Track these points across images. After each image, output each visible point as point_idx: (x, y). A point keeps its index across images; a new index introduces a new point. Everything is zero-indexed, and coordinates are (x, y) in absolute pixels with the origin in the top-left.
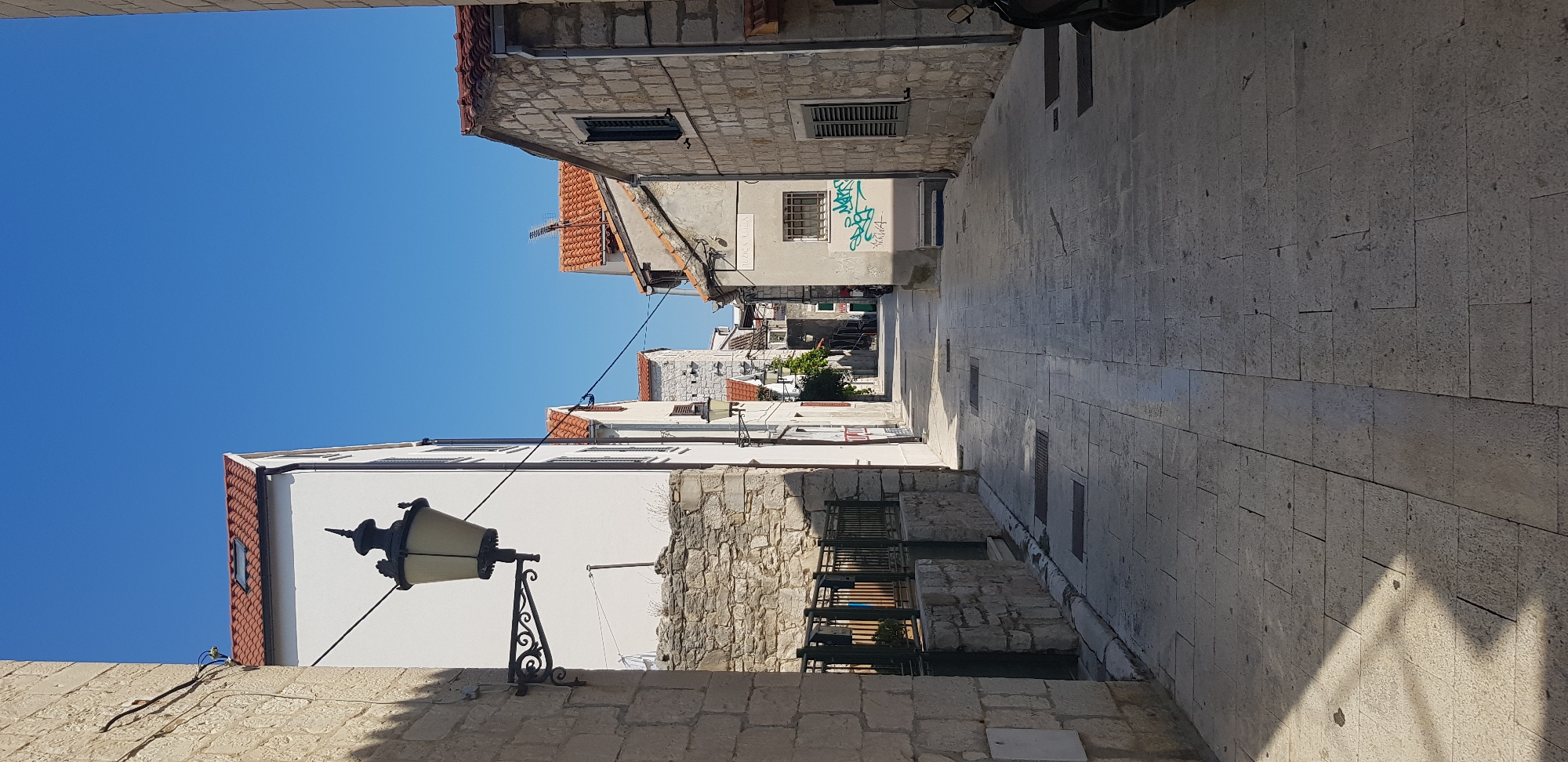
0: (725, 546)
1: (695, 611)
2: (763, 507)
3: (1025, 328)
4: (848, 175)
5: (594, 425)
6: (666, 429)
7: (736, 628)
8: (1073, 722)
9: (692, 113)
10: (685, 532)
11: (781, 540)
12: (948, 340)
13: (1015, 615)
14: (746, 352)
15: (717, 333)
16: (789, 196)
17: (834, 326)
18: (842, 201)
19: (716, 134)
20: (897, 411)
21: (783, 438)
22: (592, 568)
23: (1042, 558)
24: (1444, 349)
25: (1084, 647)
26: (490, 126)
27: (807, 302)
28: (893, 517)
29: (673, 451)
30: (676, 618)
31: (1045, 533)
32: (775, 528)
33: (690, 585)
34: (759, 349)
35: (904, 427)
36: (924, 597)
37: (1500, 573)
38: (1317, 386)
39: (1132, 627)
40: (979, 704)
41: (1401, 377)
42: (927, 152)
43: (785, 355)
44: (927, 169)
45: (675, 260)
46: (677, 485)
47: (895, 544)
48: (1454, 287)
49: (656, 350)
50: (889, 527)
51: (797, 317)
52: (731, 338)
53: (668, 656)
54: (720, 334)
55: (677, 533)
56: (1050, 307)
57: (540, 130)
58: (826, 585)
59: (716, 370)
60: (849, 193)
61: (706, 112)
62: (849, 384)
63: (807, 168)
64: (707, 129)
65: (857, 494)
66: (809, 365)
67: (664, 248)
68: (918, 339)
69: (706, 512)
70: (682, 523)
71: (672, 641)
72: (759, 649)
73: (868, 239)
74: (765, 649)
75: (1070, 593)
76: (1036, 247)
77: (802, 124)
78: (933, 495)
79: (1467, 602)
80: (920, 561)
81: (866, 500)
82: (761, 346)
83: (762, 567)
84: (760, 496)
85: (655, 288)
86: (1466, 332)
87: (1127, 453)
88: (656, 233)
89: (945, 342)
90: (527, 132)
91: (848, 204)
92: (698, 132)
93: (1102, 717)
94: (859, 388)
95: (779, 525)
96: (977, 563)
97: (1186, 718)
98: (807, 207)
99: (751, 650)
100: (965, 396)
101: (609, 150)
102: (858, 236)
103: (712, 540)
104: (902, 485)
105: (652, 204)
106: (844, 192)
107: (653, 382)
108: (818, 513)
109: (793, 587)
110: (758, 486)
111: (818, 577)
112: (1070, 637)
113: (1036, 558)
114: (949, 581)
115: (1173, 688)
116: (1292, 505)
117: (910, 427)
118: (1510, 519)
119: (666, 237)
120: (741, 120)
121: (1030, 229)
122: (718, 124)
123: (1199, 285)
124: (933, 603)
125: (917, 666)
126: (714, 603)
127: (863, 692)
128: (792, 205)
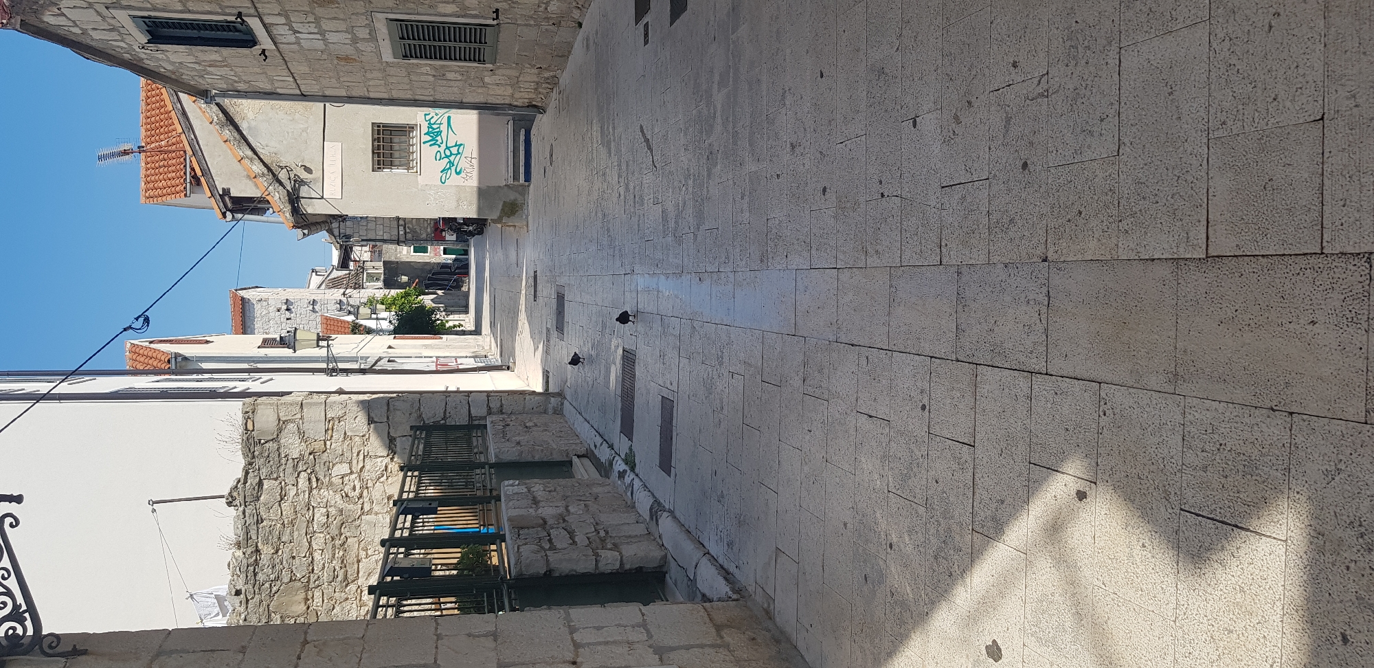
0: (303, 475)
1: (270, 542)
2: (345, 433)
3: (612, 250)
4: (435, 104)
5: (176, 358)
6: (253, 362)
7: (315, 559)
8: (672, 655)
9: (268, 20)
10: (259, 462)
11: (364, 466)
12: (535, 272)
13: (602, 534)
14: (342, 291)
15: (314, 274)
16: (379, 126)
17: (428, 268)
18: (432, 135)
19: (295, 47)
20: (487, 343)
21: (374, 368)
22: (155, 503)
23: (628, 474)
24: (1164, 201)
25: (673, 565)
26: (32, 20)
27: (401, 244)
28: (480, 439)
29: (254, 381)
30: (249, 550)
31: (630, 449)
32: (358, 455)
33: (264, 516)
34: (355, 289)
35: (493, 357)
36: (510, 519)
37: (1258, 478)
38: (964, 270)
39: (725, 542)
40: (570, 640)
41: (1093, 244)
42: (515, 84)
43: (380, 294)
44: (515, 103)
45: (256, 185)
46: (250, 413)
47: (482, 466)
48: (1184, 121)
49: (250, 288)
50: (476, 450)
51: (393, 259)
52: (328, 279)
53: (241, 590)
54: (316, 275)
55: (251, 464)
56: (639, 225)
57: (93, 29)
58: (405, 512)
59: (311, 307)
60: (439, 128)
61: (282, 20)
62: (442, 320)
63: (395, 94)
64: (284, 41)
65: (444, 418)
66: (403, 303)
67: (246, 173)
68: (508, 275)
69: (282, 441)
70: (256, 453)
71: (245, 575)
72: (340, 579)
73: (458, 173)
74: (346, 578)
75: (657, 509)
76: (624, 167)
77: (387, 42)
78: (519, 416)
79: (1198, 515)
80: (506, 483)
81: (453, 423)
82: (357, 286)
83: (344, 494)
84: (342, 423)
85: (235, 215)
86: (1203, 174)
87: (721, 364)
88: (236, 158)
89: (532, 274)
90: (76, 30)
91: (439, 138)
92: (275, 44)
93: (702, 646)
94: (451, 324)
95: (362, 451)
96: (562, 482)
97: (788, 640)
98: (396, 139)
99: (331, 579)
100: (551, 322)
101: (174, 57)
102: (448, 169)
103: (289, 470)
104: (489, 408)
105: (231, 127)
106: (435, 126)
107: (247, 318)
108: (404, 438)
109: (376, 514)
110: (340, 413)
111: (399, 503)
112: (657, 554)
113: (622, 475)
114: (535, 502)
115: (772, 607)
116: (928, 407)
117: (498, 357)
118: (1275, 408)
119: (246, 161)
120: (322, 33)
121: (618, 151)
122: (298, 35)
123: (809, 176)
124: (519, 527)
125: (502, 594)
126: (292, 533)
127: (439, 637)
128: (381, 136)
